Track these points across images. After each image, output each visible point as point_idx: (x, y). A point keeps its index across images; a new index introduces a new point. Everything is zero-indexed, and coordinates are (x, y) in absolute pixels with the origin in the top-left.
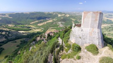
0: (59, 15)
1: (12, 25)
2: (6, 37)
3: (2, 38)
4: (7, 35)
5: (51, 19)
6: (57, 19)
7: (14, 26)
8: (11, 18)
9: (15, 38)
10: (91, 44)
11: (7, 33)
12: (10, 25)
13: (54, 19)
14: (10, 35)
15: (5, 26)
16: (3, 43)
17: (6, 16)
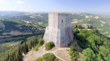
0: (87, 17)
1: (41, 23)
2: (33, 32)
3: (30, 32)
4: (34, 31)
5: (77, 21)
6: (83, 21)
7: (42, 24)
8: (42, 17)
9: (39, 33)
10: (51, 41)
11: (35, 29)
12: (40, 23)
13: (80, 21)
14: (36, 31)
15: (36, 23)
16: (30, 36)
17: (38, 15)
